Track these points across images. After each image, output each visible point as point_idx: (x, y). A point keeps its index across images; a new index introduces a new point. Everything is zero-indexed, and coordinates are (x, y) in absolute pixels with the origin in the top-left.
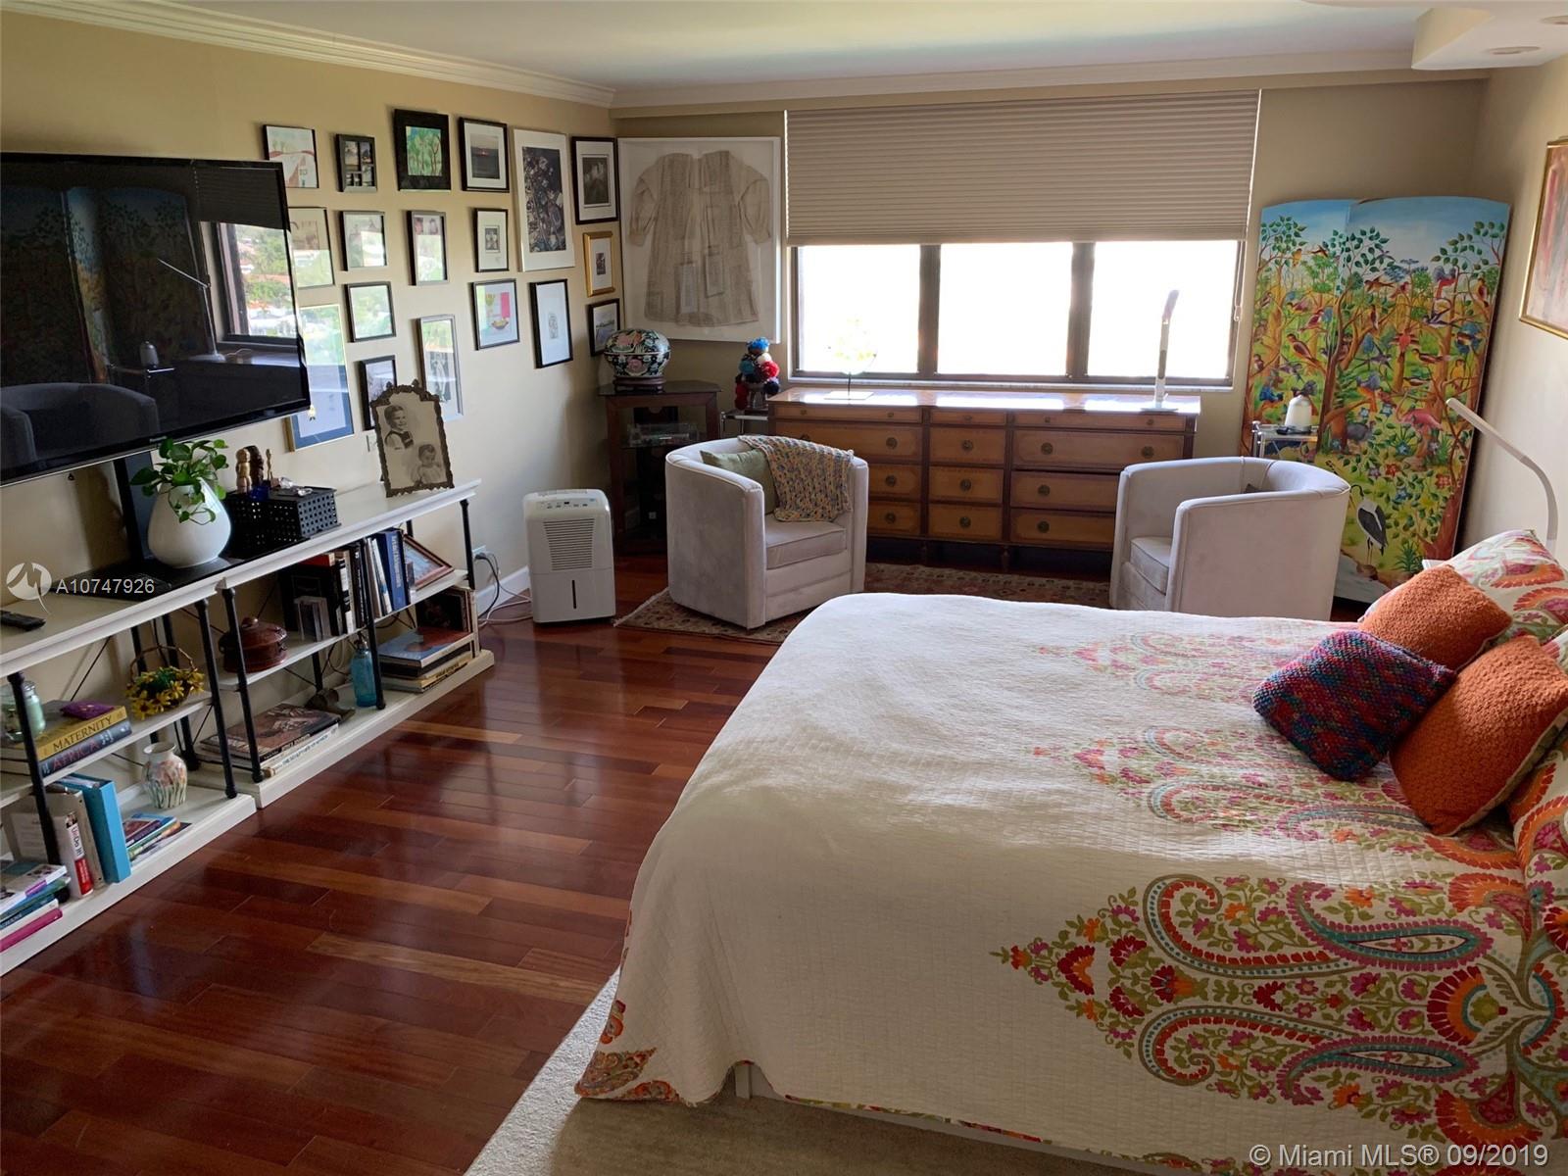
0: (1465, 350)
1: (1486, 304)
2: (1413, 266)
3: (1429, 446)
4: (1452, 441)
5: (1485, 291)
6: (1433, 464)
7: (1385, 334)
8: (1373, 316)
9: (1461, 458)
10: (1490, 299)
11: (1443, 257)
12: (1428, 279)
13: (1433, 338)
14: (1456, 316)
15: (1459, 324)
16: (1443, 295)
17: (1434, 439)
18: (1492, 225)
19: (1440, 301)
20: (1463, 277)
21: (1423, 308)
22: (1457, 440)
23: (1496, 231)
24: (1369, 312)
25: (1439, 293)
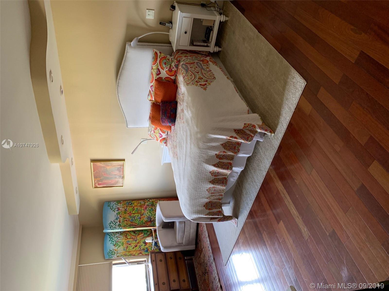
0: (131, 204)
1: (123, 202)
2: (116, 215)
3: (150, 206)
4: (149, 202)
5: (120, 203)
6: (153, 204)
7: (130, 218)
8: (126, 221)
9: (151, 200)
10: (122, 202)
11: (114, 211)
12: (119, 212)
13: (129, 209)
14: (125, 206)
15: (127, 206)
16: (121, 209)
17: (149, 205)
18: (108, 204)
19: (123, 209)
20: (118, 207)
21: (124, 212)
22: (148, 201)
23: (109, 203)
24: (125, 222)
25: (121, 210)
